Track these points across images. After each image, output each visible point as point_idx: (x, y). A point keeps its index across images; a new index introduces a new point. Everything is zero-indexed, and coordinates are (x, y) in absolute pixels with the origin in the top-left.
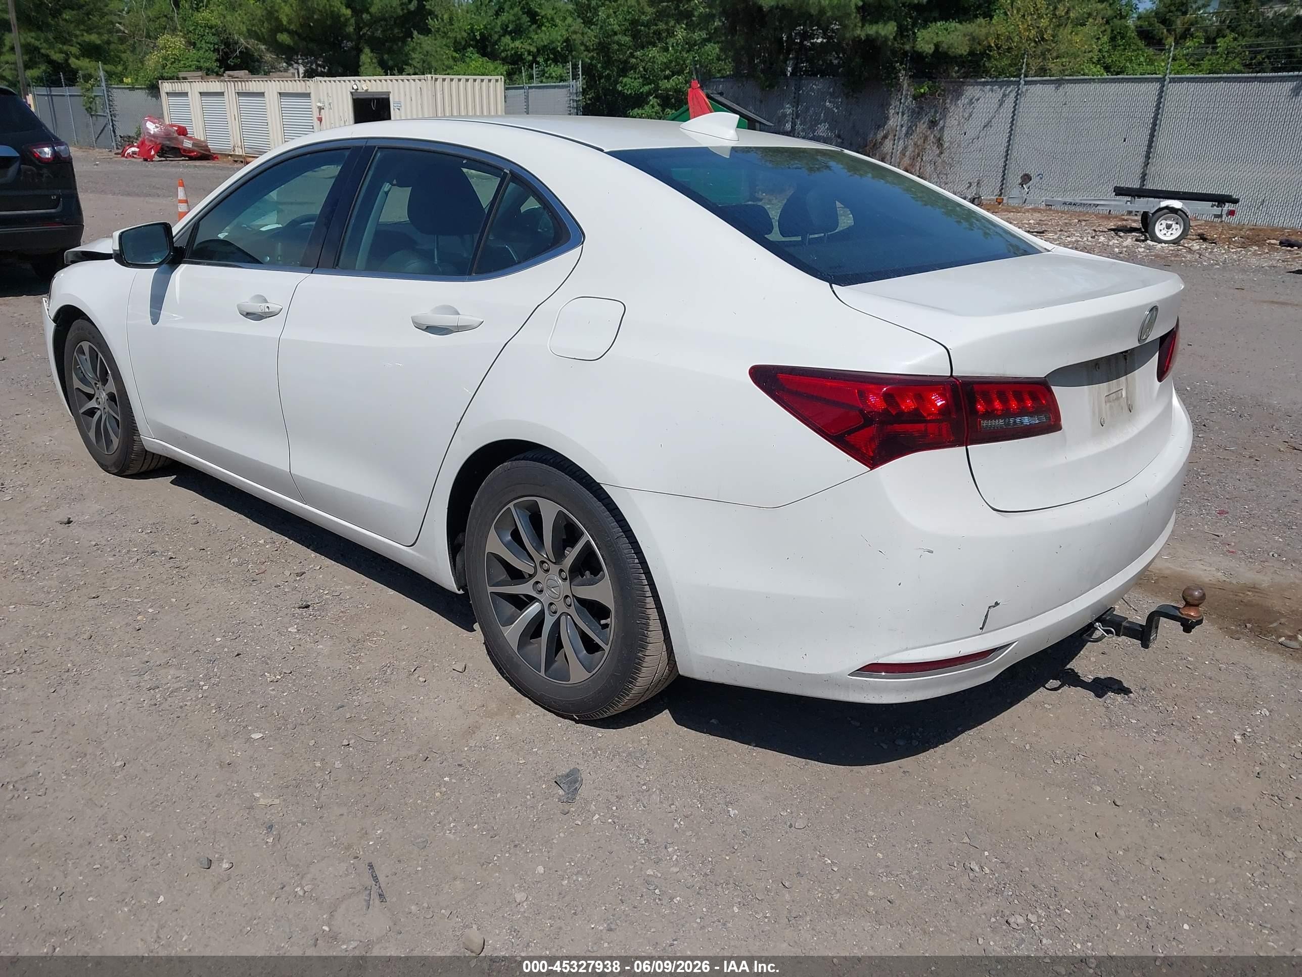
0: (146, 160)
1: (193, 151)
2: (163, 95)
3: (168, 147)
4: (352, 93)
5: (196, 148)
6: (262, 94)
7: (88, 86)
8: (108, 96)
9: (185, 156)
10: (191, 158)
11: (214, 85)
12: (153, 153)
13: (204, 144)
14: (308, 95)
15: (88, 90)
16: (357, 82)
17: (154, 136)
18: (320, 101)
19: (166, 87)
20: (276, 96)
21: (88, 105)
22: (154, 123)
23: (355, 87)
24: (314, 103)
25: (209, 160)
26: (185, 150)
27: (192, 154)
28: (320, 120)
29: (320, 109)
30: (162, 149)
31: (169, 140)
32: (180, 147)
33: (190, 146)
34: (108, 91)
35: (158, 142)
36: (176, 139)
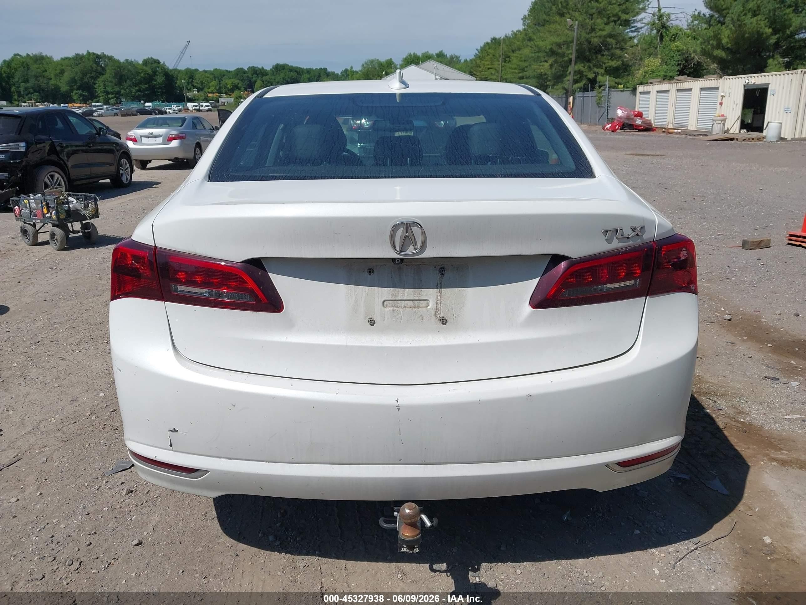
0: (613, 131)
1: (641, 126)
2: (638, 94)
3: (627, 124)
4: (745, 86)
5: (643, 124)
6: (690, 90)
7: (600, 90)
8: (608, 96)
9: (636, 129)
10: (640, 130)
11: (665, 86)
12: (617, 127)
13: (648, 122)
14: (717, 89)
15: (600, 93)
16: (749, 78)
17: (620, 118)
18: (723, 92)
19: (640, 89)
20: (698, 90)
21: (598, 101)
22: (622, 110)
23: (747, 81)
24: (720, 93)
25: (650, 131)
26: (636, 126)
27: (640, 128)
28: (721, 104)
29: (723, 97)
30: (623, 125)
31: (628, 120)
32: (634, 124)
33: (640, 123)
34: (608, 93)
35: (622, 121)
36: (633, 119)
